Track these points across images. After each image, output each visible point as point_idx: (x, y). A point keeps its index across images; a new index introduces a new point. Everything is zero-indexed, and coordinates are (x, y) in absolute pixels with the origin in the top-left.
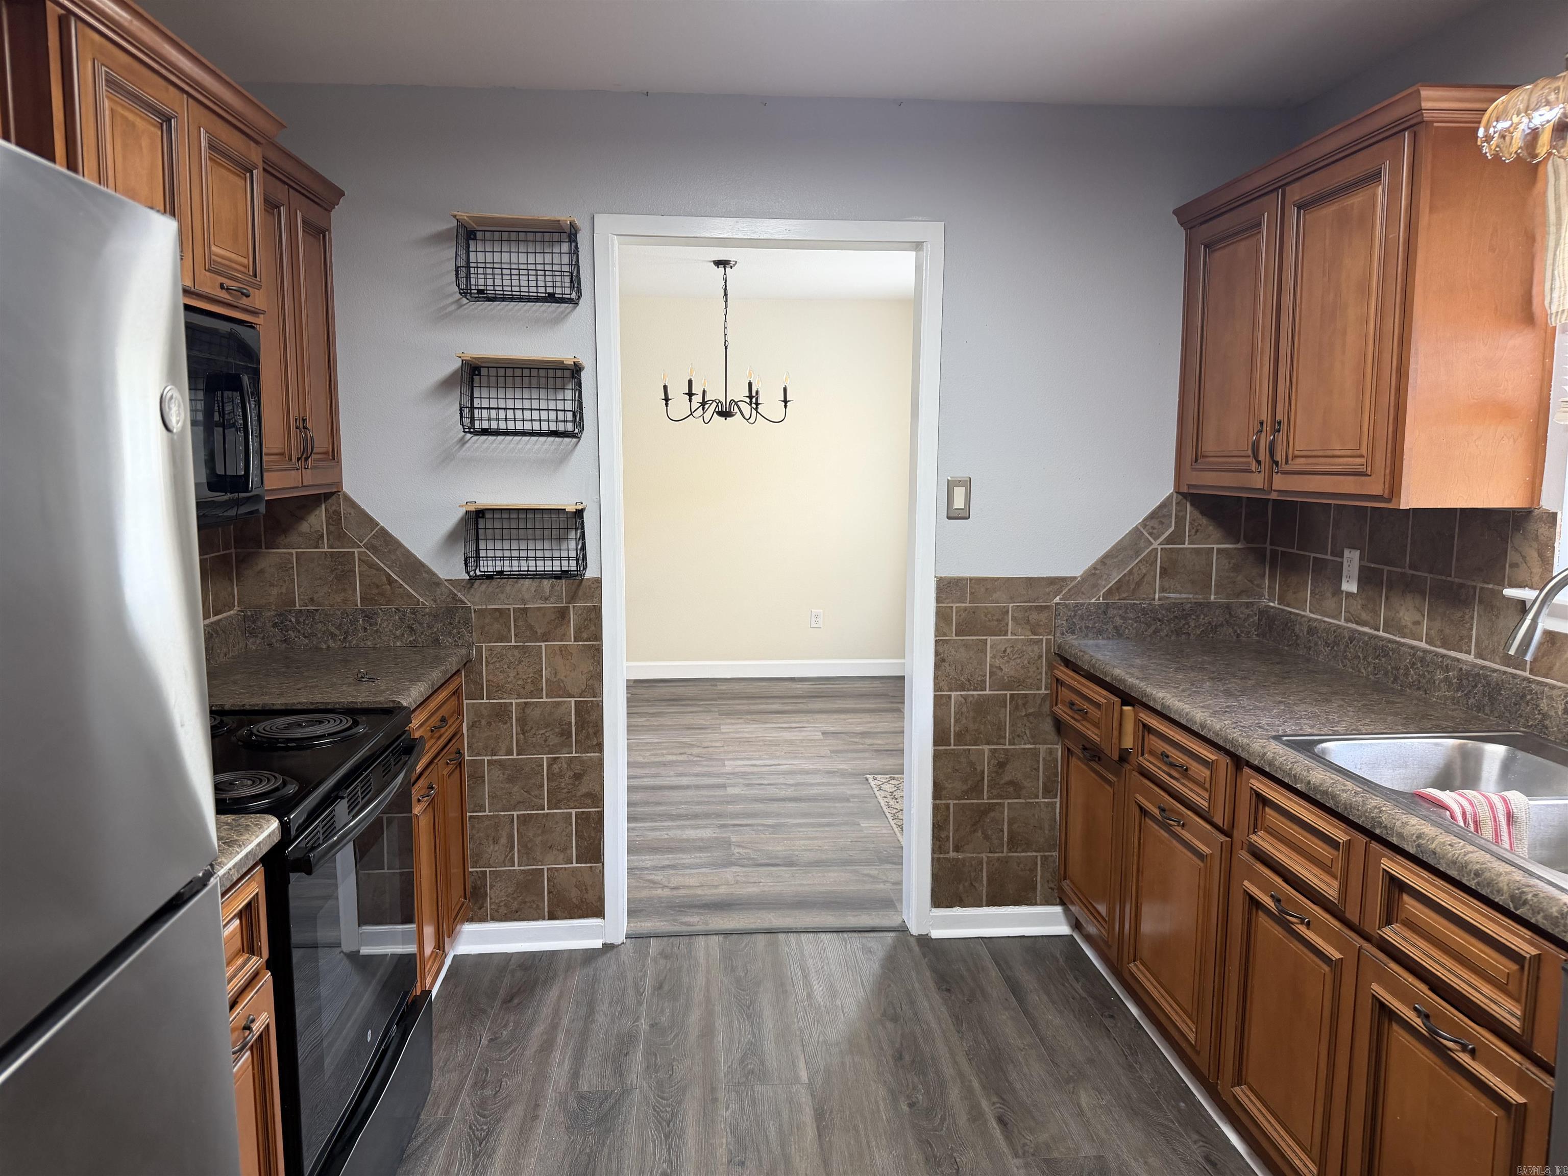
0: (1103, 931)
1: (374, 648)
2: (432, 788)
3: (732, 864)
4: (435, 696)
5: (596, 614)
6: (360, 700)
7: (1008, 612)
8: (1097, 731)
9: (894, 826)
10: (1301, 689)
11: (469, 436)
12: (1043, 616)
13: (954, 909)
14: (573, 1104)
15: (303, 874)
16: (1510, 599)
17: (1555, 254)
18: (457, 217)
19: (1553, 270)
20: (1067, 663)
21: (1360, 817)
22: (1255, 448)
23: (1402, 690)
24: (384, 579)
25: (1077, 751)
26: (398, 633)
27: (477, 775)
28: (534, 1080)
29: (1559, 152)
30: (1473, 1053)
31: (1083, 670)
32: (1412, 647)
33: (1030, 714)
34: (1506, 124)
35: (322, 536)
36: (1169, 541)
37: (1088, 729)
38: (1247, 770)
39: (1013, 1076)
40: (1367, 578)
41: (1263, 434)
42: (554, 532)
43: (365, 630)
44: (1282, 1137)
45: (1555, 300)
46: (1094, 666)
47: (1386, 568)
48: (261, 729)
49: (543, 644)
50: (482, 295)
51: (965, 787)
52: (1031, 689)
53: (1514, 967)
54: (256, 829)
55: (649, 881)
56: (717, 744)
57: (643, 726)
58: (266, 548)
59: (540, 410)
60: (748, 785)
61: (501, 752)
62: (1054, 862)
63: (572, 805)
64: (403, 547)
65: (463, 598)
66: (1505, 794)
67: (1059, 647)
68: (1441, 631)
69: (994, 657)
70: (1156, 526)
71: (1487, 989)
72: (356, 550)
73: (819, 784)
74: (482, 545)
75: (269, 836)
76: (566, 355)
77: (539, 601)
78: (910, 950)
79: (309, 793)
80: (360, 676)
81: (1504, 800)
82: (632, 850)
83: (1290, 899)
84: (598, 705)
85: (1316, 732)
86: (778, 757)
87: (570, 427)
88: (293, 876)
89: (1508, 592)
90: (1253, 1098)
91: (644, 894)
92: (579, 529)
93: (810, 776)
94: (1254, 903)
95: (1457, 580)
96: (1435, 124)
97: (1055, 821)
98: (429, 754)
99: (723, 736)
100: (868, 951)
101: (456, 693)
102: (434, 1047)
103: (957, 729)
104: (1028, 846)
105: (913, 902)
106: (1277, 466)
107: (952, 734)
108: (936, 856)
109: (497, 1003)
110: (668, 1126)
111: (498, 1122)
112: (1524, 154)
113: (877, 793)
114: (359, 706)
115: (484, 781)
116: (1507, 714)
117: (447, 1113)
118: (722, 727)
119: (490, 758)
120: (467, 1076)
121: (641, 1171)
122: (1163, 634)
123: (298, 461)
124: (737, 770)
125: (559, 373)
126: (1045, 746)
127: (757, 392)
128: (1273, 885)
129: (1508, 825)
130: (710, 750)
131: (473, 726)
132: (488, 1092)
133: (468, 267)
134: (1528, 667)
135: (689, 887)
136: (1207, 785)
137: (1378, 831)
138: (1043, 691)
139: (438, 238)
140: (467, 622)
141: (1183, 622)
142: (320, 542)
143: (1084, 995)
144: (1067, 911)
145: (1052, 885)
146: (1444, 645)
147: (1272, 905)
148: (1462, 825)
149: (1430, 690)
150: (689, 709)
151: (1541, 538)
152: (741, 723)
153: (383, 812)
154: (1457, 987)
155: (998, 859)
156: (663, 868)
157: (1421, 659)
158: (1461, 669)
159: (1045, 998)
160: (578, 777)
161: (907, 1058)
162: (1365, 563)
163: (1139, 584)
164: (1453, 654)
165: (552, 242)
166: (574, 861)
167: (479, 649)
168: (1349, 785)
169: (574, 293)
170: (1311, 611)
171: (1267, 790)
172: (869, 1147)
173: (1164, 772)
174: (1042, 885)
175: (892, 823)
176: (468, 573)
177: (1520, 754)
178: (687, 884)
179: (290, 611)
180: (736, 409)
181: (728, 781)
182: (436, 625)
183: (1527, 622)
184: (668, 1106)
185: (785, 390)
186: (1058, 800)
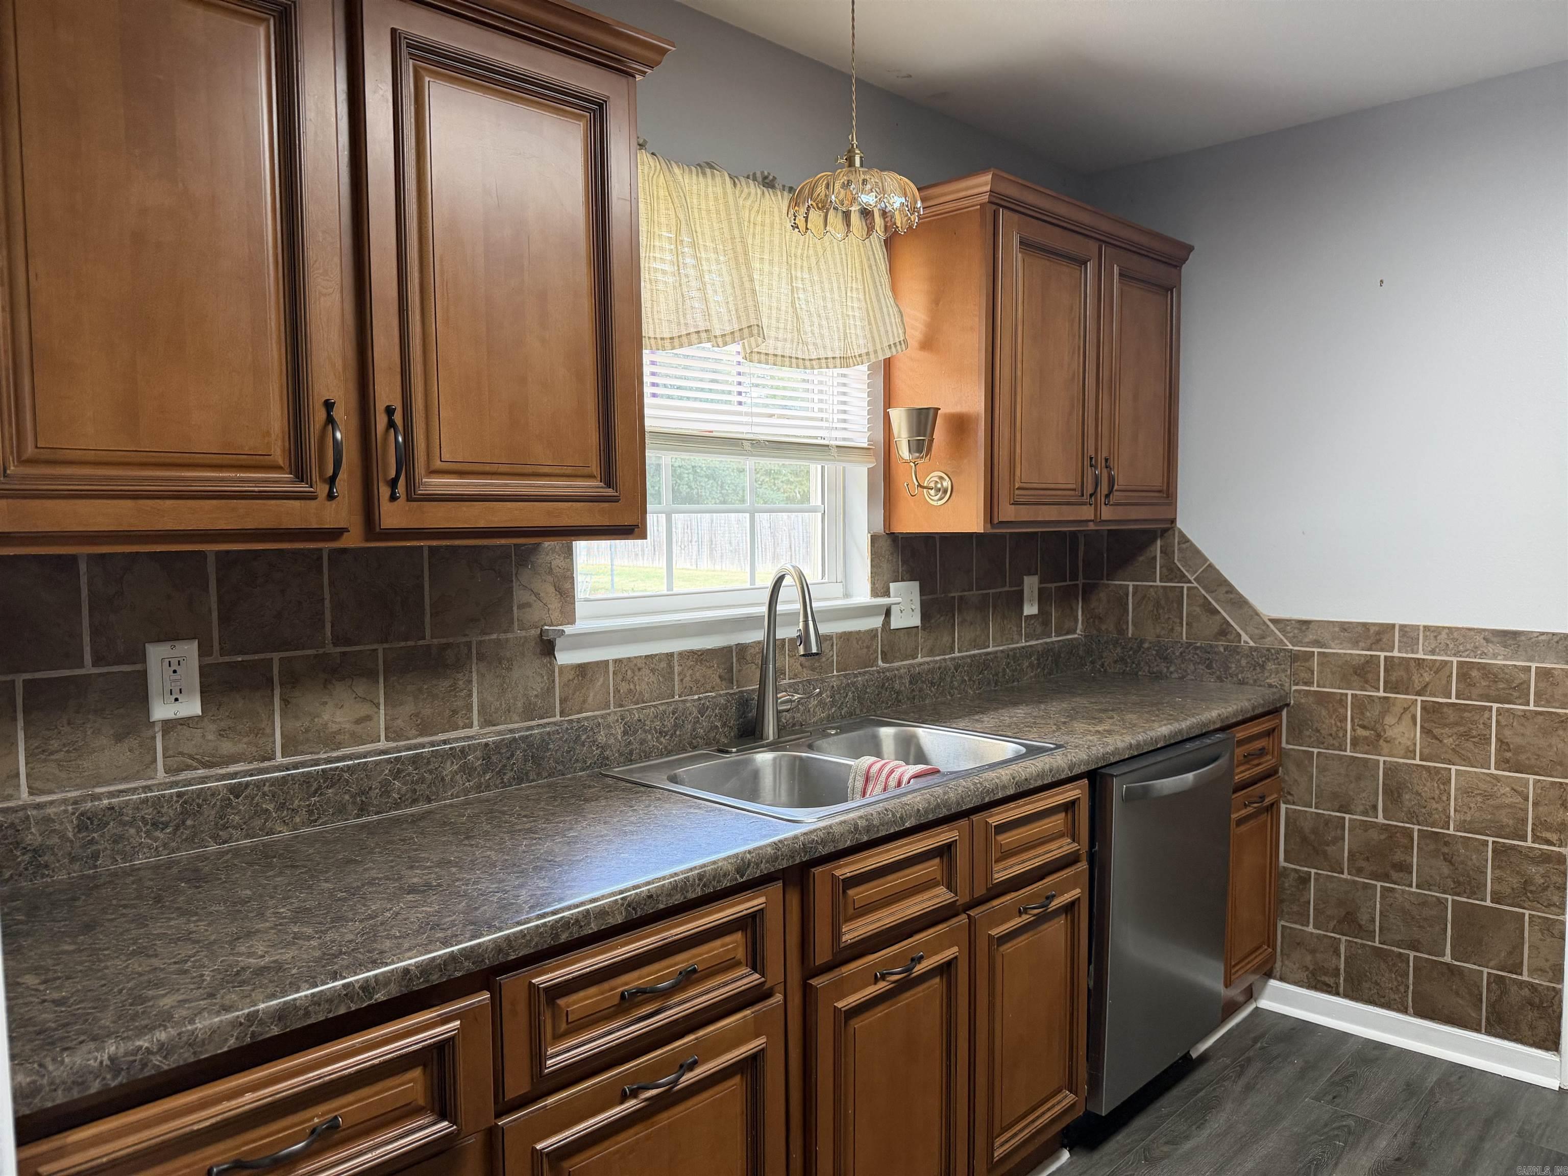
40: (226, 683)
47: (276, 656)
68: (412, 717)
95: (435, 641)
146: (424, 730)
151: (557, 570)
162: (218, 658)
164: (441, 737)
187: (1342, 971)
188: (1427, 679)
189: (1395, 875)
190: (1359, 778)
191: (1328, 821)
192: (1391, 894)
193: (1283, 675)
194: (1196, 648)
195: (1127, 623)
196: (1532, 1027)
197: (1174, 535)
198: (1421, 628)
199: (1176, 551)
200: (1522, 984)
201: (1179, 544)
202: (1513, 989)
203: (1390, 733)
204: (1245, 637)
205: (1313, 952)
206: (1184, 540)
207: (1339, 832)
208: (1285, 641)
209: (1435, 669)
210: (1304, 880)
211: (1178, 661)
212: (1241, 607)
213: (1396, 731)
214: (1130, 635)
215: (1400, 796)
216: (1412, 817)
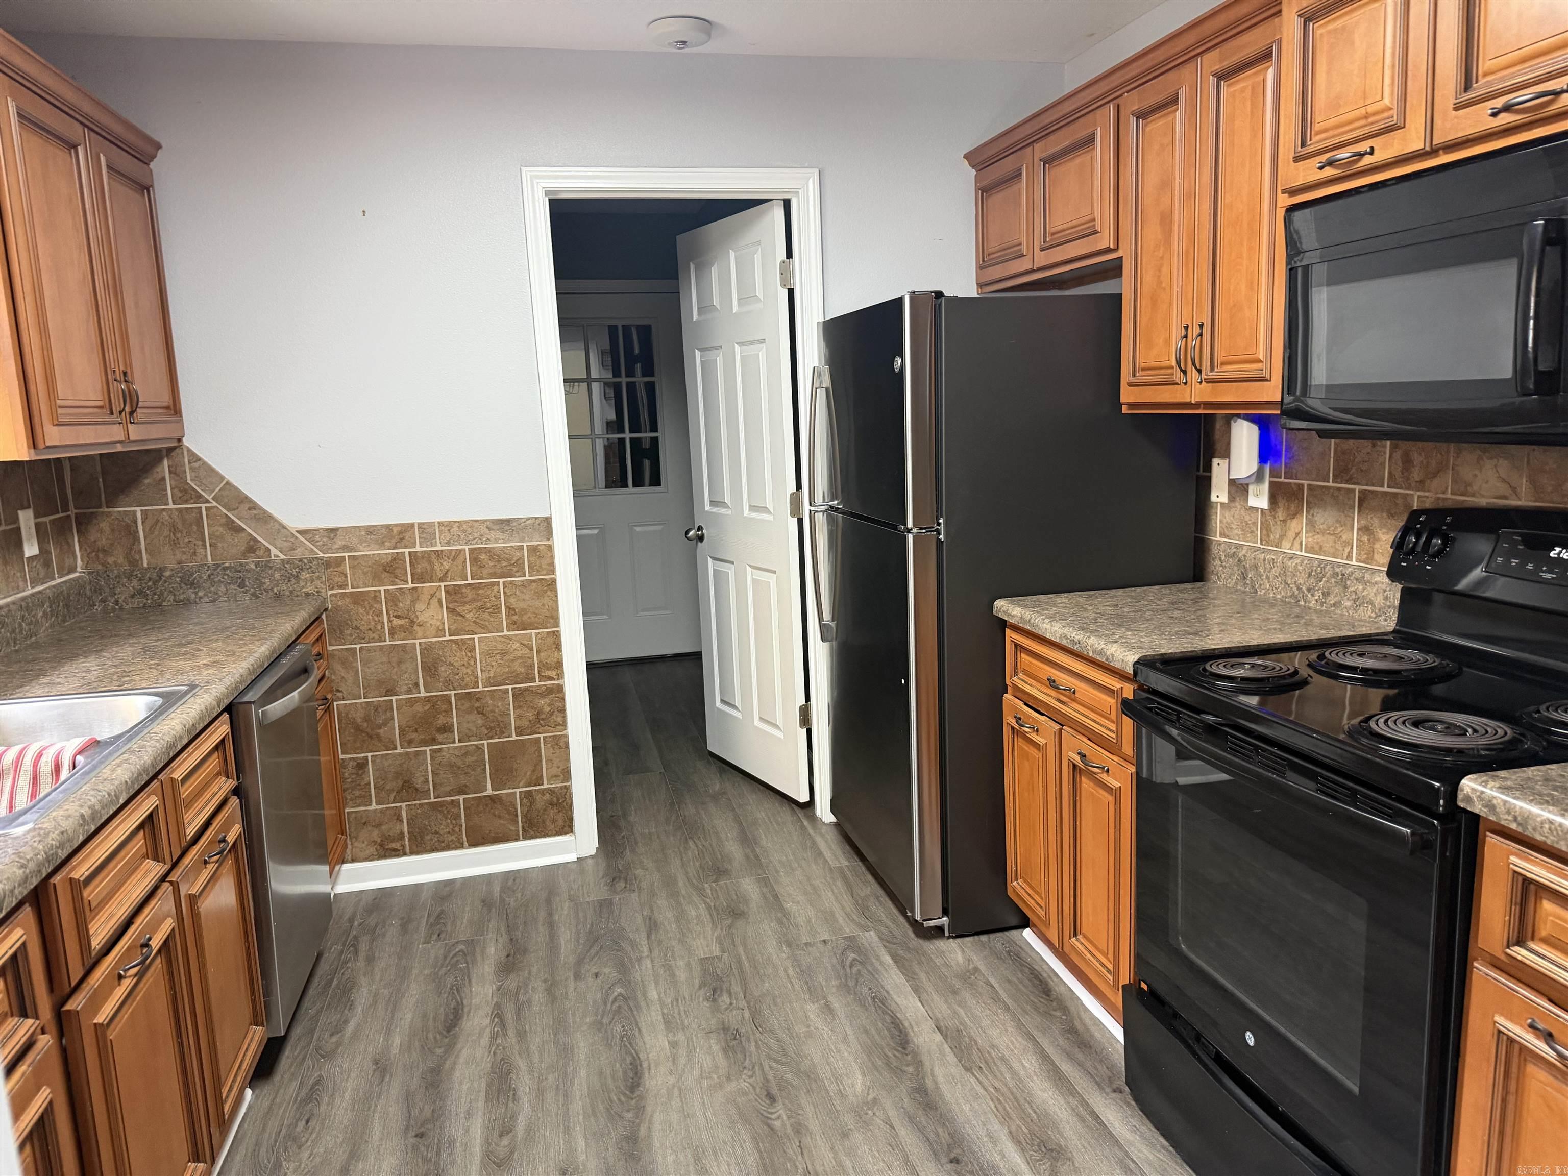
187: (406, 834)
188: (447, 567)
189: (440, 737)
190: (399, 663)
191: (377, 708)
192: (439, 754)
193: (319, 582)
194: (225, 569)
195: (140, 552)
196: (554, 821)
197: (183, 453)
198: (437, 524)
199: (188, 470)
200: (543, 792)
201: (189, 463)
202: (538, 797)
203: (421, 618)
204: (274, 551)
205: (378, 826)
206: (195, 458)
207: (389, 714)
208: (315, 550)
209: (452, 557)
210: (362, 765)
211: (208, 584)
212: (266, 522)
213: (426, 615)
214: (145, 565)
215: (436, 669)
216: (449, 685)
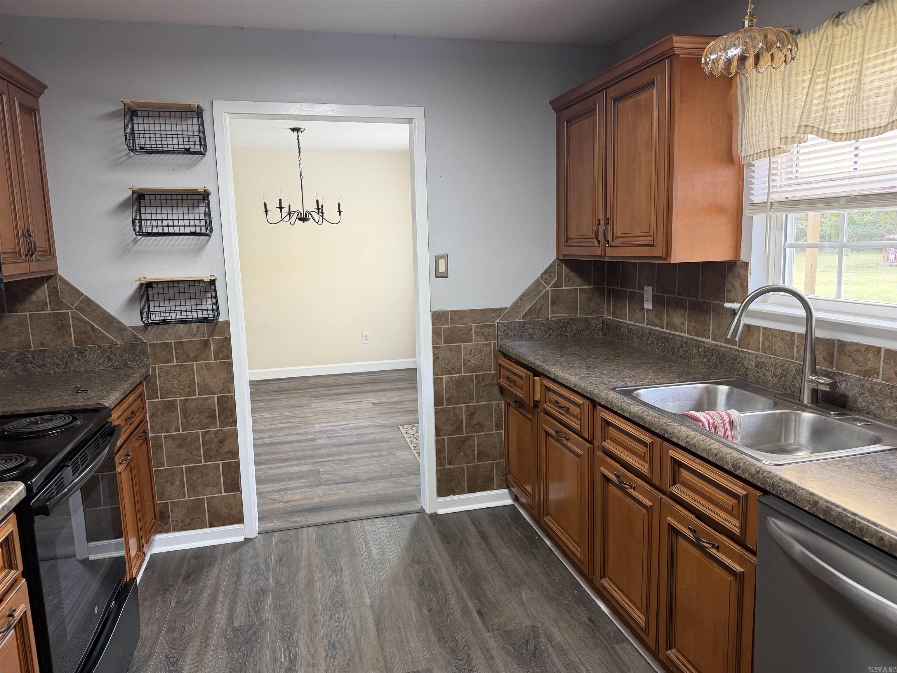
0: (529, 500)
1: (86, 371)
2: (129, 455)
3: (320, 484)
4: (127, 399)
5: (227, 342)
6: (77, 404)
7: (472, 329)
8: (521, 392)
9: (415, 453)
10: (625, 362)
11: (139, 237)
12: (491, 330)
13: (450, 497)
14: (230, 634)
15: (43, 516)
16: (727, 309)
17: (742, 126)
18: (124, 102)
19: (742, 135)
20: (505, 355)
21: (657, 429)
22: (596, 233)
23: (676, 360)
24: (90, 328)
25: (512, 403)
26: (101, 361)
27: (158, 445)
28: (205, 623)
29: (741, 72)
30: (717, 548)
31: (513, 358)
32: (681, 337)
33: (486, 385)
34: (715, 56)
35: (46, 303)
36: (555, 286)
37: (517, 391)
38: (599, 407)
39: (485, 587)
40: (657, 301)
41: (601, 225)
42: (197, 294)
43: (79, 360)
44: (626, 603)
45: (743, 150)
46: (518, 356)
47: (666, 295)
48: (10, 427)
49: (194, 363)
50: (143, 150)
51: (453, 429)
52: (486, 371)
53: (736, 502)
54: (8, 491)
55: (271, 499)
56: (310, 415)
57: (263, 408)
58: (9, 312)
59: (184, 219)
60: (329, 438)
61: (172, 430)
62: (503, 465)
63: (219, 458)
64: (101, 307)
65: (141, 337)
66: (728, 411)
67: (500, 347)
68: (694, 327)
69: (465, 355)
70: (548, 278)
71: (723, 514)
72: (70, 311)
73: (373, 433)
74: (151, 304)
75: (18, 494)
76: (198, 186)
77: (190, 337)
78: (426, 522)
79: (45, 465)
80: (76, 389)
81: (728, 415)
82: (259, 482)
83: (625, 476)
84: (232, 398)
85: (633, 385)
86: (347, 420)
87: (203, 230)
88: (37, 518)
89: (727, 305)
90: (611, 584)
91: (268, 507)
92: (213, 291)
93: (366, 429)
94: (606, 479)
95: (701, 300)
96: (681, 56)
97: (502, 443)
98: (125, 434)
99: (313, 410)
100: (402, 526)
101: (141, 396)
102: (141, 611)
103: (447, 396)
104: (488, 458)
105: (427, 496)
106: (608, 243)
107: (445, 399)
108: (438, 468)
109: (180, 581)
110: (289, 640)
111: (184, 651)
112: (724, 73)
113: (405, 436)
114: (77, 408)
115: (162, 448)
116: (729, 369)
117: (151, 649)
118: (312, 405)
119: (165, 434)
120: (162, 626)
121: (274, 669)
122: (554, 336)
123: (26, 257)
124: (322, 429)
125: (195, 197)
126: (495, 402)
127: (322, 206)
128: (616, 469)
129: (731, 427)
130: (306, 419)
131: (153, 415)
132: (177, 634)
133: (133, 133)
134: (738, 344)
135: (296, 500)
136: (579, 417)
137: (666, 436)
138: (493, 372)
139: (113, 115)
140: (145, 352)
141: (564, 329)
142: (45, 307)
143: (522, 537)
144: (510, 491)
145: (502, 478)
146: (697, 334)
147: (616, 479)
148: (708, 429)
149: (690, 359)
150: (291, 396)
151: (742, 276)
152: (324, 402)
153: (97, 472)
154: (709, 515)
155: (473, 466)
156: (279, 491)
157: (685, 343)
158: (705, 347)
159: (500, 541)
160: (222, 442)
161: (426, 584)
162: (655, 293)
163: (540, 310)
164: (701, 339)
165: (187, 118)
166: (223, 492)
167: (154, 369)
168: (651, 412)
169: (202, 149)
170: (629, 320)
171: (609, 417)
172: (407, 637)
173: (557, 411)
174: (497, 479)
175: (414, 452)
176: (143, 322)
177: (736, 390)
178: (294, 499)
179: (27, 351)
180: (310, 216)
181: (317, 436)
182: (125, 355)
183: (736, 320)
184: (288, 628)
185: (339, 204)
186: (503, 431)
